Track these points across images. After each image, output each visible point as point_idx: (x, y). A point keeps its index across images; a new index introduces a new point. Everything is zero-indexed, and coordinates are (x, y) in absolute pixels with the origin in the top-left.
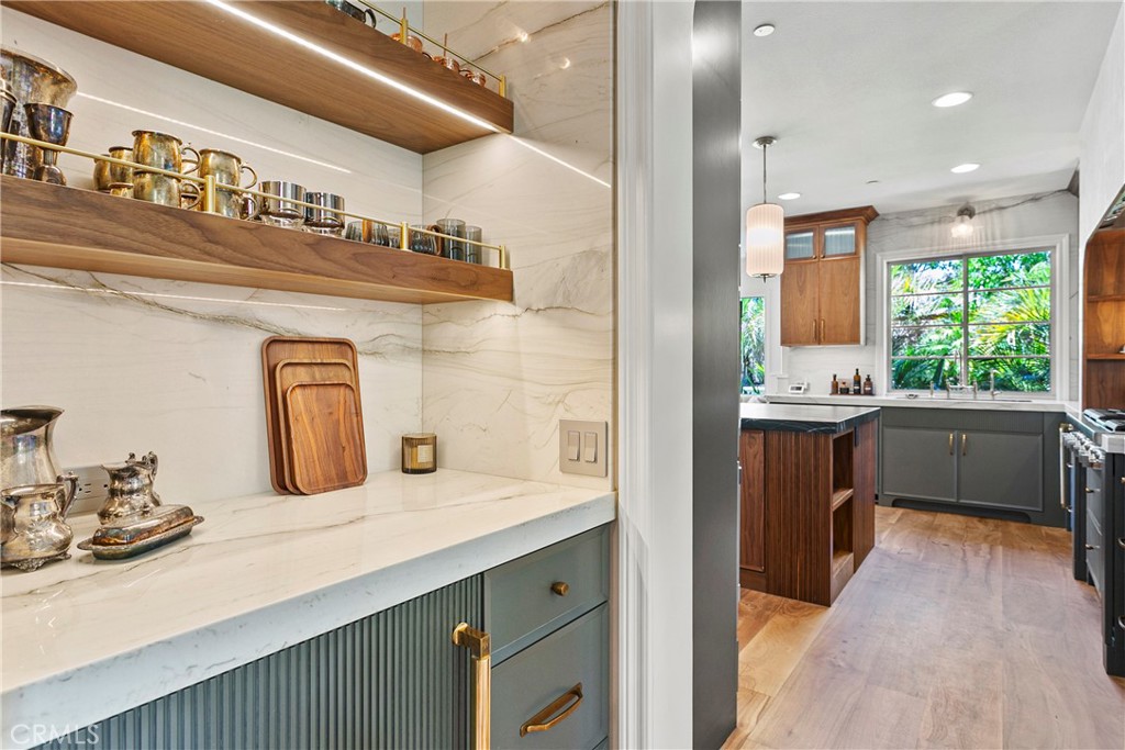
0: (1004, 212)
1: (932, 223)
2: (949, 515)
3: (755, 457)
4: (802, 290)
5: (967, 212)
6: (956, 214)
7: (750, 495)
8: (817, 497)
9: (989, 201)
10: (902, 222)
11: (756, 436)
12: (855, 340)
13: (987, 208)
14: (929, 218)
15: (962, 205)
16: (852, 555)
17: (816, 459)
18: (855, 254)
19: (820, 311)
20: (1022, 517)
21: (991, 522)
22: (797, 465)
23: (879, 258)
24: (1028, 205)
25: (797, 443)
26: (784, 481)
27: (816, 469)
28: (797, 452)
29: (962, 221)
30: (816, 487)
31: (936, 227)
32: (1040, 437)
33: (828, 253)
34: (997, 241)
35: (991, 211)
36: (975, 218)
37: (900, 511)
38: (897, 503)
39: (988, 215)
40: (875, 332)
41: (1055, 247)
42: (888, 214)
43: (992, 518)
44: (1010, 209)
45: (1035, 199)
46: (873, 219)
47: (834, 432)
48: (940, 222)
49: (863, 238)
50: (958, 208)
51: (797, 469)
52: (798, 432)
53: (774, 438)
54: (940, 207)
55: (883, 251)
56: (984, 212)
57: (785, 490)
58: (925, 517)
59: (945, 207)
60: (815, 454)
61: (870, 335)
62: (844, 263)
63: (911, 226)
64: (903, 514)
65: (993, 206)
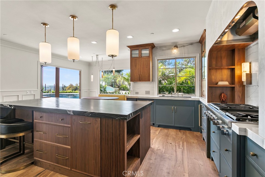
0: (184, 47)
1: (168, 49)
2: (172, 129)
3: (97, 129)
4: (136, 66)
5: (176, 46)
6: (173, 47)
7: (95, 145)
8: (120, 148)
9: (181, 44)
10: (161, 49)
11: (97, 120)
12: (149, 80)
13: (181, 46)
14: (167, 48)
15: (175, 45)
16: (140, 159)
17: (120, 131)
18: (149, 56)
19: (140, 72)
20: (189, 129)
21: (182, 131)
22: (112, 133)
23: (155, 58)
24: (190, 45)
25: (112, 124)
26: (108, 140)
27: (119, 135)
28: (112, 127)
29: (175, 49)
30: (120, 143)
31: (169, 51)
32: (194, 107)
33: (142, 56)
34: (183, 55)
35: (182, 47)
36: (178, 48)
37: (160, 129)
38: (159, 126)
39: (181, 48)
40: (154, 78)
41: (196, 57)
42: (158, 47)
43: (182, 130)
44: (186, 47)
45: (192, 44)
46: (154, 48)
47: (126, 119)
48: (170, 49)
49: (151, 52)
50: (174, 46)
51: (113, 135)
52: (112, 118)
53: (104, 121)
54: (170, 45)
55: (156, 56)
56: (180, 47)
57: (108, 144)
58: (166, 131)
59: (171, 45)
60: (119, 128)
61: (153, 79)
62: (146, 59)
63: (163, 50)
64: (160, 130)
65: (182, 45)
